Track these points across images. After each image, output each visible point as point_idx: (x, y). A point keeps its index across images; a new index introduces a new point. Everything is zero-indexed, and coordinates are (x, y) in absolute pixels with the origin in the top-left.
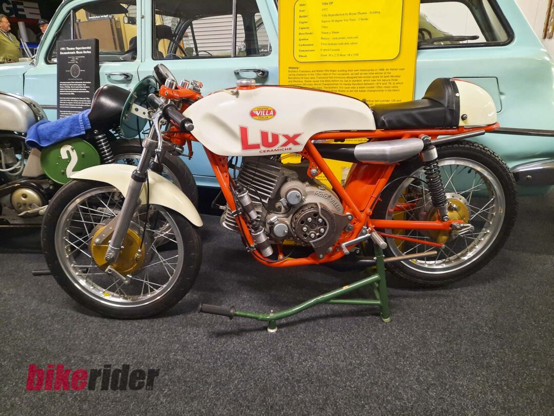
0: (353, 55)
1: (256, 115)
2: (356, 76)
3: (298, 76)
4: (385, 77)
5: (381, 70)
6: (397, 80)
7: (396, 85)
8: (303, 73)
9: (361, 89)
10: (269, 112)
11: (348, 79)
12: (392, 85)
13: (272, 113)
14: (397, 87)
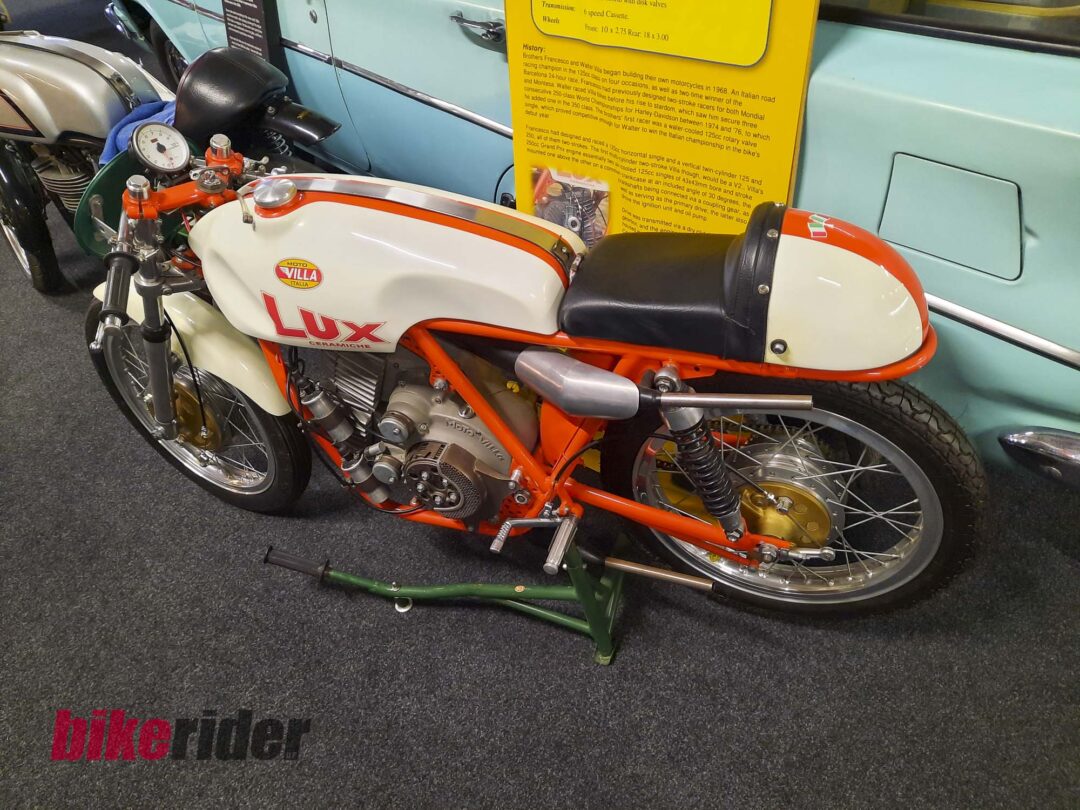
0: (656, 36)
1: (286, 277)
2: (662, 94)
3: (543, 71)
4: (729, 111)
5: (720, 90)
6: (755, 126)
7: (753, 140)
8: (553, 64)
9: (674, 132)
10: (310, 272)
11: (646, 100)
12: (742, 138)
13: (314, 276)
14: (755, 145)
